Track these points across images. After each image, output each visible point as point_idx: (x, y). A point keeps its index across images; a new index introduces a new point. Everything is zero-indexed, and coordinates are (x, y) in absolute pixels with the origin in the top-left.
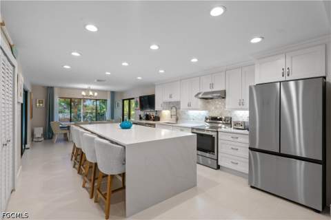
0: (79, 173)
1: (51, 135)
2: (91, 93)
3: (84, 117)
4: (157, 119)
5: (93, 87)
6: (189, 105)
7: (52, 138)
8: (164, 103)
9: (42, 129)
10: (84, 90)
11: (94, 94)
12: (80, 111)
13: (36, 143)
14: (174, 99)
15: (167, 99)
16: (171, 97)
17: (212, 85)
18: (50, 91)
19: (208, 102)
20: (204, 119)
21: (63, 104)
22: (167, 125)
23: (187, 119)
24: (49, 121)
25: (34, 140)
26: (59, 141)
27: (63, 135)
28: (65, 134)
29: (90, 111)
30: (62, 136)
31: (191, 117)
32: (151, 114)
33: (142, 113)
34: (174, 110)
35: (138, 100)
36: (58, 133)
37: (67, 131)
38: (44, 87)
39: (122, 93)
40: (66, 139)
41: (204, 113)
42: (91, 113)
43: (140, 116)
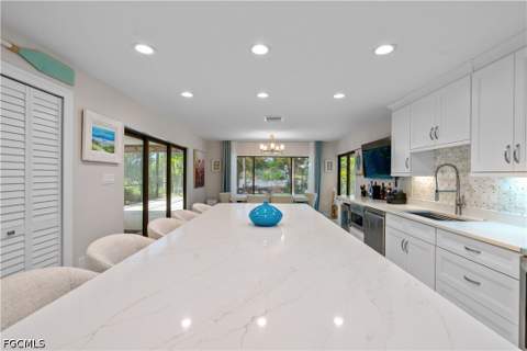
11: (279, 146)
15: (425, 144)
18: (226, 147)
32: (386, 185)
33: (367, 182)
34: (448, 174)
35: (361, 152)
39: (335, 143)
43: (362, 188)
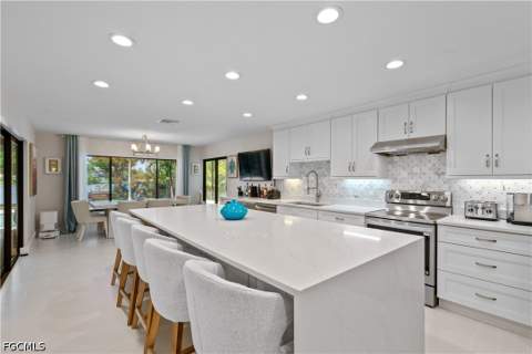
0: (130, 323)
1: (73, 225)
2: (148, 147)
3: (133, 190)
4: (274, 194)
5: (152, 136)
6: (352, 168)
7: (75, 231)
8: (292, 164)
9: (55, 214)
10: (135, 141)
11: (153, 148)
12: (126, 180)
13: (45, 242)
14: (315, 157)
15: (300, 157)
16: (308, 152)
17: (409, 126)
18: (70, 143)
19: (391, 163)
20: (383, 196)
21: (97, 168)
22: (297, 207)
23: (343, 195)
24: (70, 200)
25: (41, 235)
26: (88, 236)
27: (96, 226)
28: (101, 225)
29: (143, 180)
30: (95, 228)
31: (351, 192)
32: (262, 186)
33: (243, 184)
34: (312, 177)
35: (235, 160)
36: (87, 222)
37: (104, 219)
38: (59, 135)
39: (202, 148)
40: (102, 233)
41: (381, 184)
42: (145, 184)
43: (240, 189)
